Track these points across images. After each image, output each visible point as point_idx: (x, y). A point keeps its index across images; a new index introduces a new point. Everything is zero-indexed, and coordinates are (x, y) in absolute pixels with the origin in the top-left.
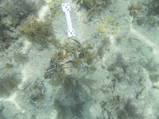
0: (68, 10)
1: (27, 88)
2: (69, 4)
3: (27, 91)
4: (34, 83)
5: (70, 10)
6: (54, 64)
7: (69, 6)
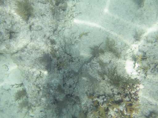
1: (153, 67)
3: (152, 64)
4: (148, 72)
6: (134, 97)
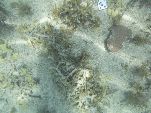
0: (101, 3)
2: (100, 9)
5: (98, 3)
7: (99, 7)
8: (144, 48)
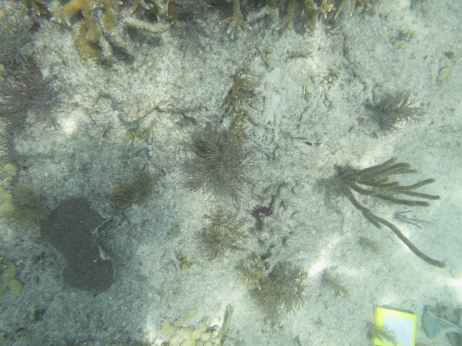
8: (171, 191)
